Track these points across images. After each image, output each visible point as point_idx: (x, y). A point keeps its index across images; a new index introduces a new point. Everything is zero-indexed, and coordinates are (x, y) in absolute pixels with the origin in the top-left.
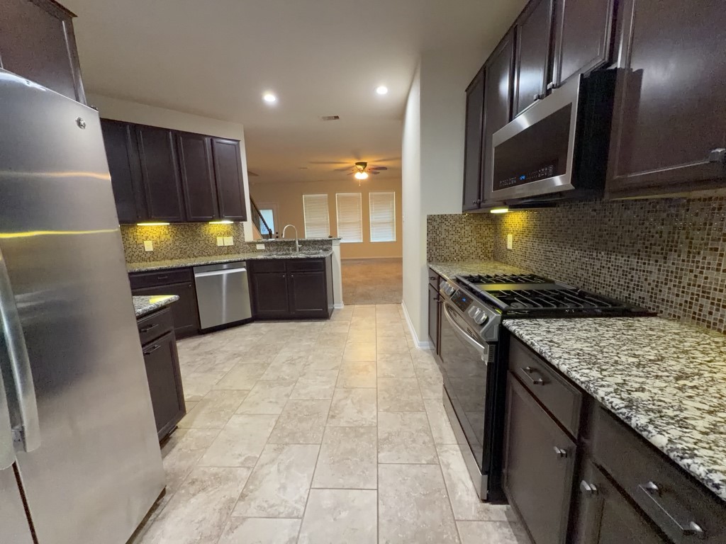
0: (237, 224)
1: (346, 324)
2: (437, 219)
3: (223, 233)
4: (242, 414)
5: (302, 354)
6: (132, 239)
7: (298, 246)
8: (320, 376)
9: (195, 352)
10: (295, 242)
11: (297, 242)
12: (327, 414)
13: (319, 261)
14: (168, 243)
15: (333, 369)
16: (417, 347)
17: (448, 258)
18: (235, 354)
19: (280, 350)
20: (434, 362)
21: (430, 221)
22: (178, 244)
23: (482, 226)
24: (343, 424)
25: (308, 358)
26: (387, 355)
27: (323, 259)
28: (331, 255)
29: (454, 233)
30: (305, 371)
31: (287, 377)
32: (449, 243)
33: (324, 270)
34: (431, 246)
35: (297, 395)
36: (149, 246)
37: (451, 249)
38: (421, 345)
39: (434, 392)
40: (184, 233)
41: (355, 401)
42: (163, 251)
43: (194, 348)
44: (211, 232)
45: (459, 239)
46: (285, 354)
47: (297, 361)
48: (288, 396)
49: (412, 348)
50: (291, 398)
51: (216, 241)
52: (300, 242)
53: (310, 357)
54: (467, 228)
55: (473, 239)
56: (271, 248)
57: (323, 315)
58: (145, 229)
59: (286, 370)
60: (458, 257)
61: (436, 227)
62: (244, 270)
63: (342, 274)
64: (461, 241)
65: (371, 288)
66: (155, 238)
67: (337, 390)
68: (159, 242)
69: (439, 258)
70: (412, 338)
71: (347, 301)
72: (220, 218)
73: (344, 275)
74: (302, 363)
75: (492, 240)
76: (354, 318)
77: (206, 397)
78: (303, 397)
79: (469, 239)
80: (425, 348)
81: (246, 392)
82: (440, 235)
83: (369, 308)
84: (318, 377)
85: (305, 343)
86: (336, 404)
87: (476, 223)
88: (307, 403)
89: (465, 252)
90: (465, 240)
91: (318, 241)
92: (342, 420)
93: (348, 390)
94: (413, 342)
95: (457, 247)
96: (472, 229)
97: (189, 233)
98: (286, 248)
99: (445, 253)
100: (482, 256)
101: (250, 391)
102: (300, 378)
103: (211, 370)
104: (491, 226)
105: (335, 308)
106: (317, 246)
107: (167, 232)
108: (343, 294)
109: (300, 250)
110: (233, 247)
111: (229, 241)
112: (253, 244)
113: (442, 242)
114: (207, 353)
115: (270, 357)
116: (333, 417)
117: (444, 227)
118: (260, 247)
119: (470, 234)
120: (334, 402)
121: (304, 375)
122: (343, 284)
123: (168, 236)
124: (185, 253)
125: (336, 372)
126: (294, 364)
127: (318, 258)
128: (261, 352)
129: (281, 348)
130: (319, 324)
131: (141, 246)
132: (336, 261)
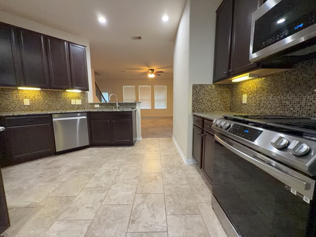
0: (84, 93)
1: (143, 148)
2: (198, 87)
3: (75, 97)
4: (63, 220)
5: (116, 168)
6: (15, 97)
7: (117, 105)
8: (126, 184)
9: (48, 166)
10: (116, 104)
11: (117, 104)
12: (128, 218)
13: (128, 113)
14: (40, 101)
15: (135, 179)
16: (185, 162)
17: (204, 110)
18: (73, 168)
19: (102, 165)
20: (197, 173)
21: (194, 88)
22: (46, 102)
23: (224, 92)
24: (141, 229)
25: (119, 171)
26: (168, 168)
27: (131, 112)
28: (136, 111)
29: (208, 95)
30: (117, 180)
31: (103, 185)
32: (205, 101)
33: (131, 118)
34: (195, 103)
35: (108, 200)
36: (27, 102)
37: (206, 105)
38: (187, 162)
39: (203, 196)
40: (51, 96)
41: (149, 205)
42: (36, 106)
43: (49, 164)
44: (68, 96)
45: (210, 99)
46: (105, 167)
47: (112, 173)
48: (102, 201)
49: (182, 163)
50: (103, 203)
51: (71, 101)
52: (119, 104)
53: (121, 170)
54: (215, 93)
55: (219, 99)
56: (103, 107)
57: (131, 143)
58: (25, 92)
59: (104, 179)
60: (210, 110)
61: (198, 91)
62: (85, 117)
63: (141, 123)
64: (212, 100)
65: (155, 129)
66: (31, 98)
67: (137, 195)
68: (34, 100)
69: (199, 110)
70: (181, 157)
71: (144, 136)
72: (72, 88)
73: (142, 123)
74: (115, 174)
75: (229, 100)
76: (147, 145)
77: (41, 204)
78: (112, 203)
79: (216, 99)
80: (190, 163)
81: (72, 199)
82: (200, 96)
83: (155, 140)
84: (125, 185)
85: (118, 160)
86: (136, 208)
87: (220, 90)
88: (114, 208)
89: (214, 107)
90: (214, 100)
91: (129, 103)
92: (140, 225)
93: (145, 195)
94: (182, 159)
95: (209, 104)
96: (218, 93)
97: (54, 96)
98: (111, 107)
99: (203, 107)
100: (223, 109)
101: (75, 197)
102: (112, 186)
103: (53, 180)
104: (228, 92)
105: (137, 139)
106: (128, 106)
107: (40, 95)
108: (142, 132)
109: (118, 108)
110: (81, 106)
111: (79, 102)
112: (93, 104)
113: (201, 101)
114: (55, 167)
115: (95, 170)
116: (133, 221)
117: (202, 91)
118: (96, 106)
119: (217, 96)
120: (135, 206)
121: (115, 183)
122: (141, 127)
123: (40, 97)
124: (51, 107)
125: (136, 181)
126: (110, 175)
127: (128, 112)
128: (91, 166)
129: (104, 163)
130: (128, 148)
131: (21, 102)
132: (138, 115)
